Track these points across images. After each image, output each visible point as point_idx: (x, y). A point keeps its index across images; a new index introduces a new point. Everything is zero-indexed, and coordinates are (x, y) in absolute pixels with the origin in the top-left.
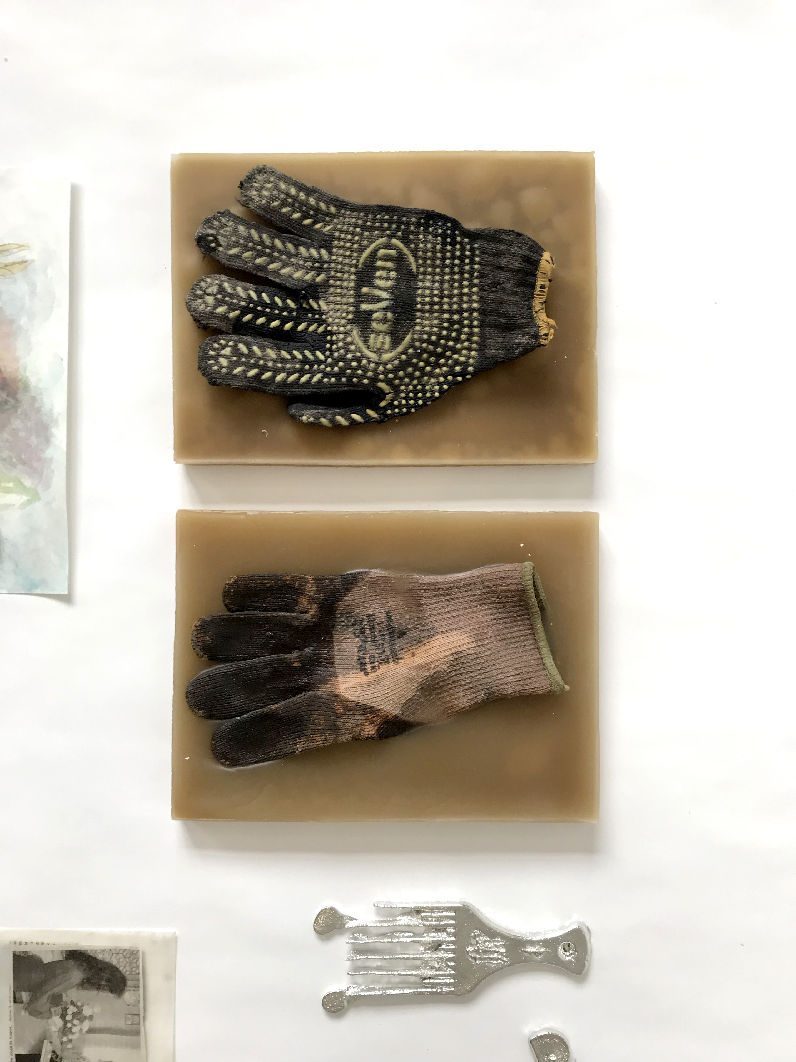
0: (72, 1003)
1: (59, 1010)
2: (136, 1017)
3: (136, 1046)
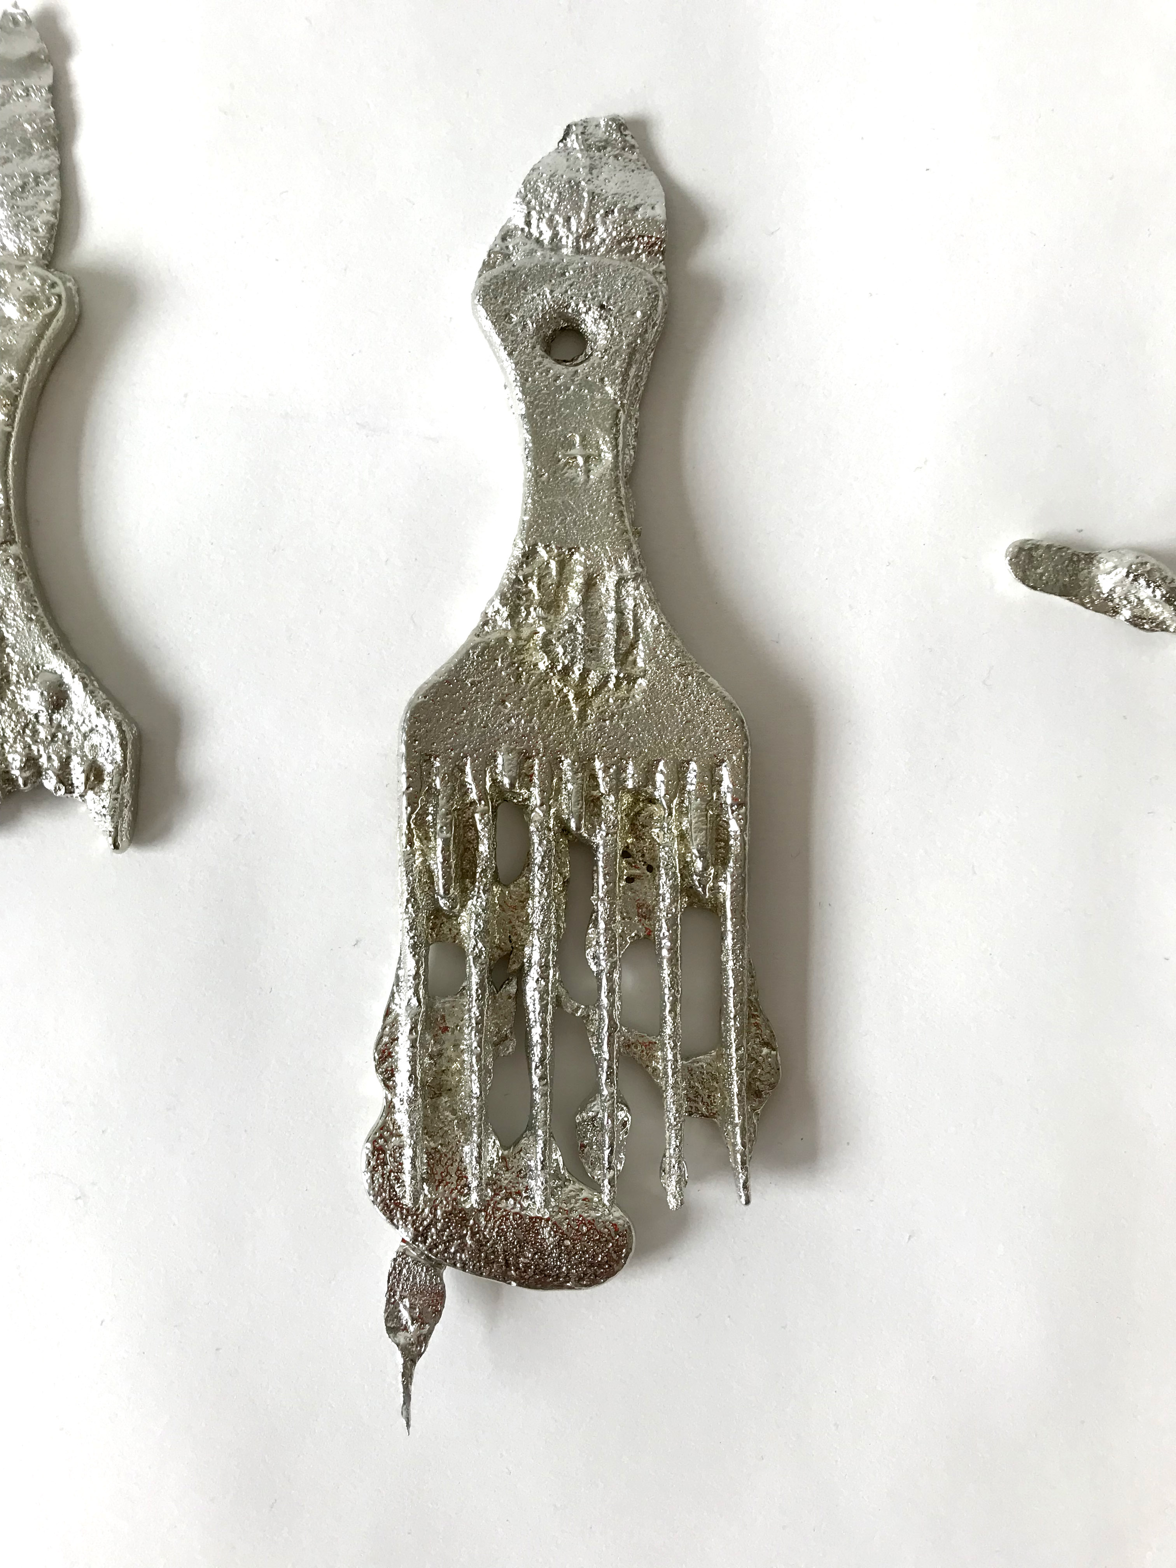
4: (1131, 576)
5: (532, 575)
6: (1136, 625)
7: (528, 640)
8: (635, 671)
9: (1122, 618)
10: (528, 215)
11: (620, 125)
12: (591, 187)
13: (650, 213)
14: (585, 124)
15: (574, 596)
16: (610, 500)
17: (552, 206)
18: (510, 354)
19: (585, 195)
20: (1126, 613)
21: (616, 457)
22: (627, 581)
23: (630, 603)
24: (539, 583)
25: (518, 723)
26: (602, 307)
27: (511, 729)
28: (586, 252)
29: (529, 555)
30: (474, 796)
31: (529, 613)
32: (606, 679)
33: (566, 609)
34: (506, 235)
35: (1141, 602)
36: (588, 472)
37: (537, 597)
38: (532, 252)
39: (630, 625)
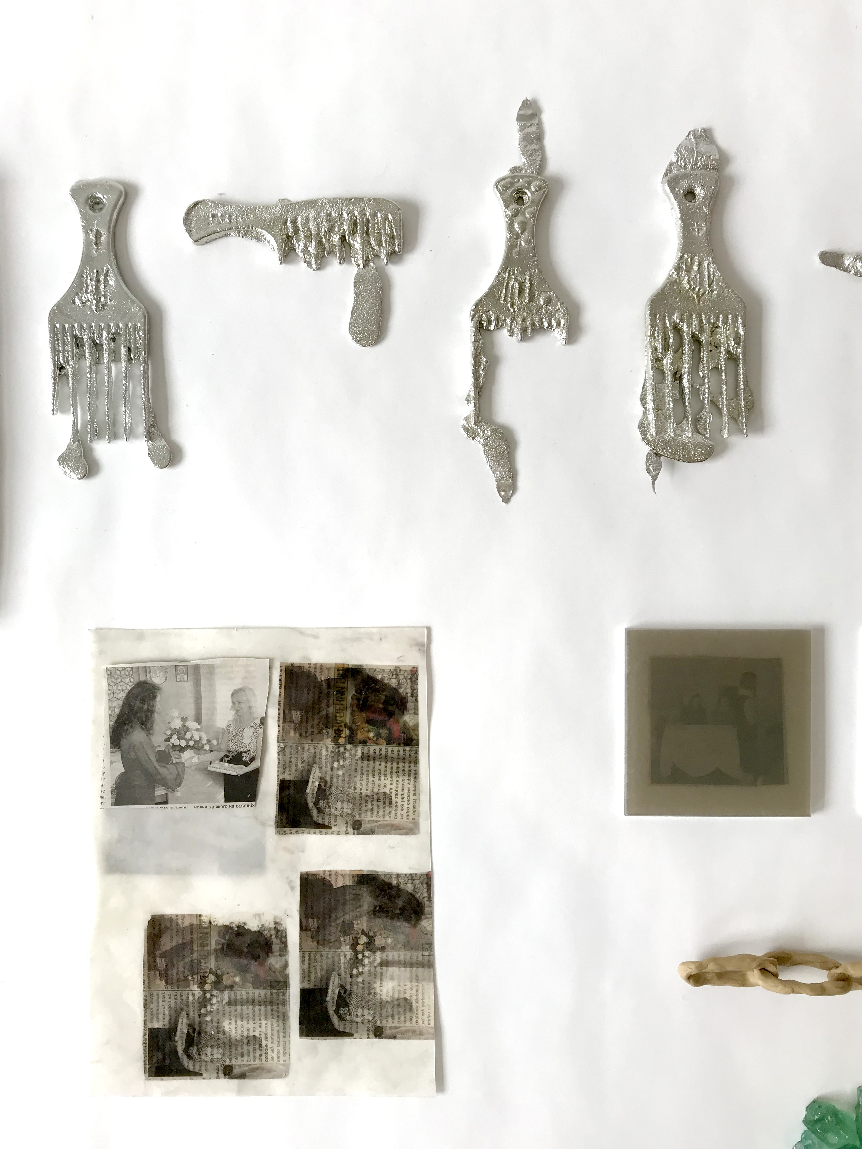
0: (168, 740)
1: (174, 754)
2: (179, 669)
3: (211, 669)
4: (855, 259)
5: (683, 262)
6: (856, 275)
7: (683, 281)
8: (714, 289)
9: (852, 273)
10: (678, 159)
11: (705, 130)
12: (697, 150)
13: (714, 157)
14: (694, 131)
15: (695, 268)
16: (705, 241)
17: (685, 156)
18: (676, 200)
19: (696, 152)
20: (853, 271)
21: (707, 228)
22: (711, 263)
23: (712, 270)
24: (685, 264)
25: (681, 304)
26: (702, 186)
27: (679, 305)
28: (695, 169)
29: (682, 257)
30: (668, 325)
31: (682, 274)
32: (705, 292)
33: (693, 272)
34: (671, 165)
35: (857, 268)
36: (698, 233)
37: (685, 269)
38: (679, 170)
39: (712, 276)
